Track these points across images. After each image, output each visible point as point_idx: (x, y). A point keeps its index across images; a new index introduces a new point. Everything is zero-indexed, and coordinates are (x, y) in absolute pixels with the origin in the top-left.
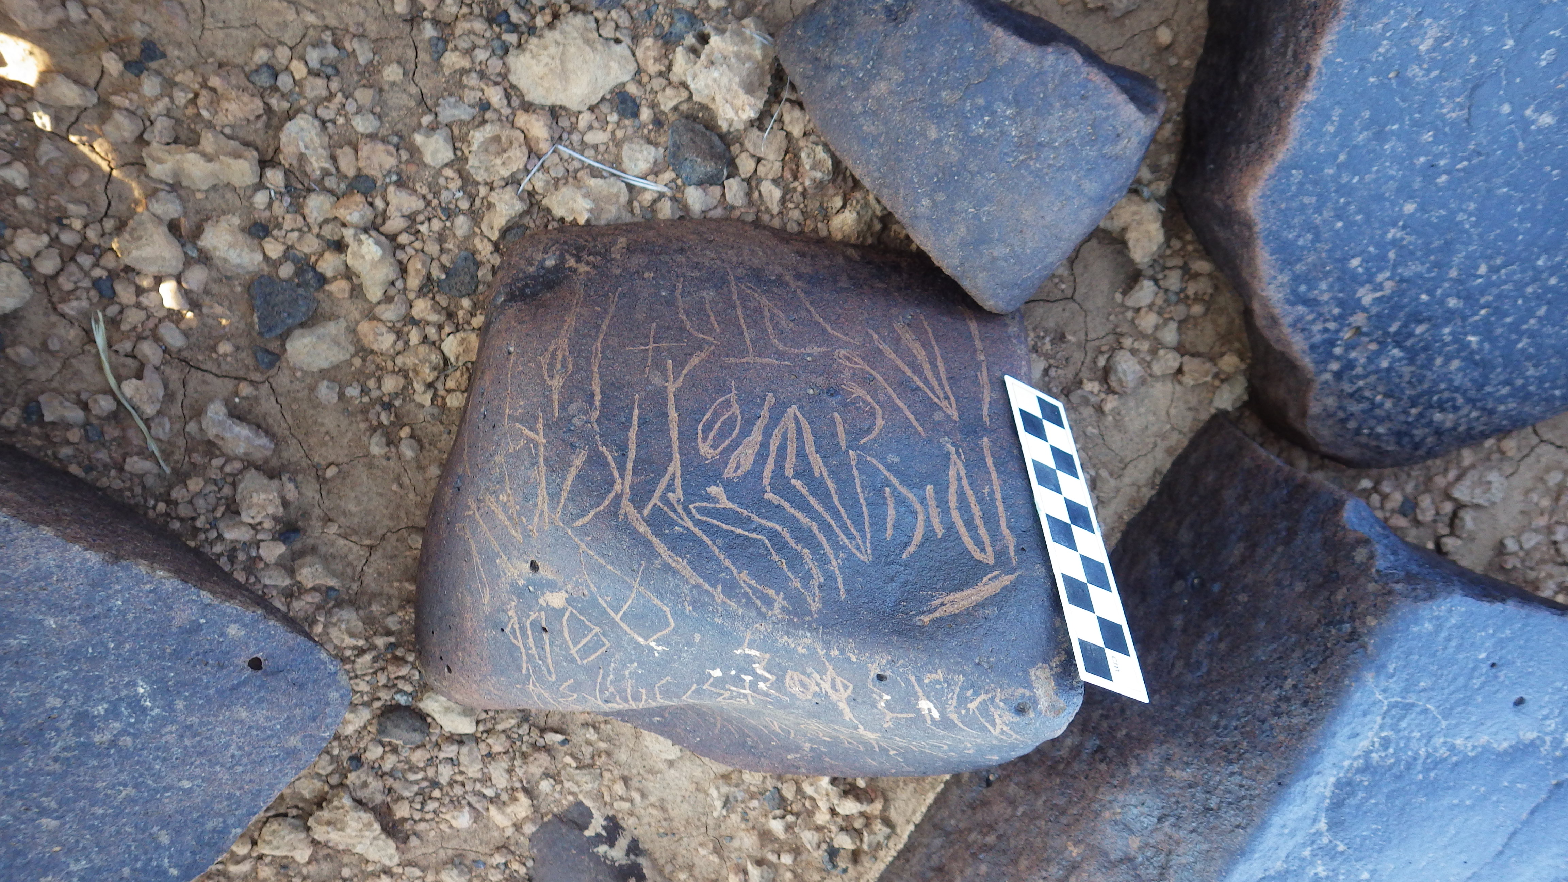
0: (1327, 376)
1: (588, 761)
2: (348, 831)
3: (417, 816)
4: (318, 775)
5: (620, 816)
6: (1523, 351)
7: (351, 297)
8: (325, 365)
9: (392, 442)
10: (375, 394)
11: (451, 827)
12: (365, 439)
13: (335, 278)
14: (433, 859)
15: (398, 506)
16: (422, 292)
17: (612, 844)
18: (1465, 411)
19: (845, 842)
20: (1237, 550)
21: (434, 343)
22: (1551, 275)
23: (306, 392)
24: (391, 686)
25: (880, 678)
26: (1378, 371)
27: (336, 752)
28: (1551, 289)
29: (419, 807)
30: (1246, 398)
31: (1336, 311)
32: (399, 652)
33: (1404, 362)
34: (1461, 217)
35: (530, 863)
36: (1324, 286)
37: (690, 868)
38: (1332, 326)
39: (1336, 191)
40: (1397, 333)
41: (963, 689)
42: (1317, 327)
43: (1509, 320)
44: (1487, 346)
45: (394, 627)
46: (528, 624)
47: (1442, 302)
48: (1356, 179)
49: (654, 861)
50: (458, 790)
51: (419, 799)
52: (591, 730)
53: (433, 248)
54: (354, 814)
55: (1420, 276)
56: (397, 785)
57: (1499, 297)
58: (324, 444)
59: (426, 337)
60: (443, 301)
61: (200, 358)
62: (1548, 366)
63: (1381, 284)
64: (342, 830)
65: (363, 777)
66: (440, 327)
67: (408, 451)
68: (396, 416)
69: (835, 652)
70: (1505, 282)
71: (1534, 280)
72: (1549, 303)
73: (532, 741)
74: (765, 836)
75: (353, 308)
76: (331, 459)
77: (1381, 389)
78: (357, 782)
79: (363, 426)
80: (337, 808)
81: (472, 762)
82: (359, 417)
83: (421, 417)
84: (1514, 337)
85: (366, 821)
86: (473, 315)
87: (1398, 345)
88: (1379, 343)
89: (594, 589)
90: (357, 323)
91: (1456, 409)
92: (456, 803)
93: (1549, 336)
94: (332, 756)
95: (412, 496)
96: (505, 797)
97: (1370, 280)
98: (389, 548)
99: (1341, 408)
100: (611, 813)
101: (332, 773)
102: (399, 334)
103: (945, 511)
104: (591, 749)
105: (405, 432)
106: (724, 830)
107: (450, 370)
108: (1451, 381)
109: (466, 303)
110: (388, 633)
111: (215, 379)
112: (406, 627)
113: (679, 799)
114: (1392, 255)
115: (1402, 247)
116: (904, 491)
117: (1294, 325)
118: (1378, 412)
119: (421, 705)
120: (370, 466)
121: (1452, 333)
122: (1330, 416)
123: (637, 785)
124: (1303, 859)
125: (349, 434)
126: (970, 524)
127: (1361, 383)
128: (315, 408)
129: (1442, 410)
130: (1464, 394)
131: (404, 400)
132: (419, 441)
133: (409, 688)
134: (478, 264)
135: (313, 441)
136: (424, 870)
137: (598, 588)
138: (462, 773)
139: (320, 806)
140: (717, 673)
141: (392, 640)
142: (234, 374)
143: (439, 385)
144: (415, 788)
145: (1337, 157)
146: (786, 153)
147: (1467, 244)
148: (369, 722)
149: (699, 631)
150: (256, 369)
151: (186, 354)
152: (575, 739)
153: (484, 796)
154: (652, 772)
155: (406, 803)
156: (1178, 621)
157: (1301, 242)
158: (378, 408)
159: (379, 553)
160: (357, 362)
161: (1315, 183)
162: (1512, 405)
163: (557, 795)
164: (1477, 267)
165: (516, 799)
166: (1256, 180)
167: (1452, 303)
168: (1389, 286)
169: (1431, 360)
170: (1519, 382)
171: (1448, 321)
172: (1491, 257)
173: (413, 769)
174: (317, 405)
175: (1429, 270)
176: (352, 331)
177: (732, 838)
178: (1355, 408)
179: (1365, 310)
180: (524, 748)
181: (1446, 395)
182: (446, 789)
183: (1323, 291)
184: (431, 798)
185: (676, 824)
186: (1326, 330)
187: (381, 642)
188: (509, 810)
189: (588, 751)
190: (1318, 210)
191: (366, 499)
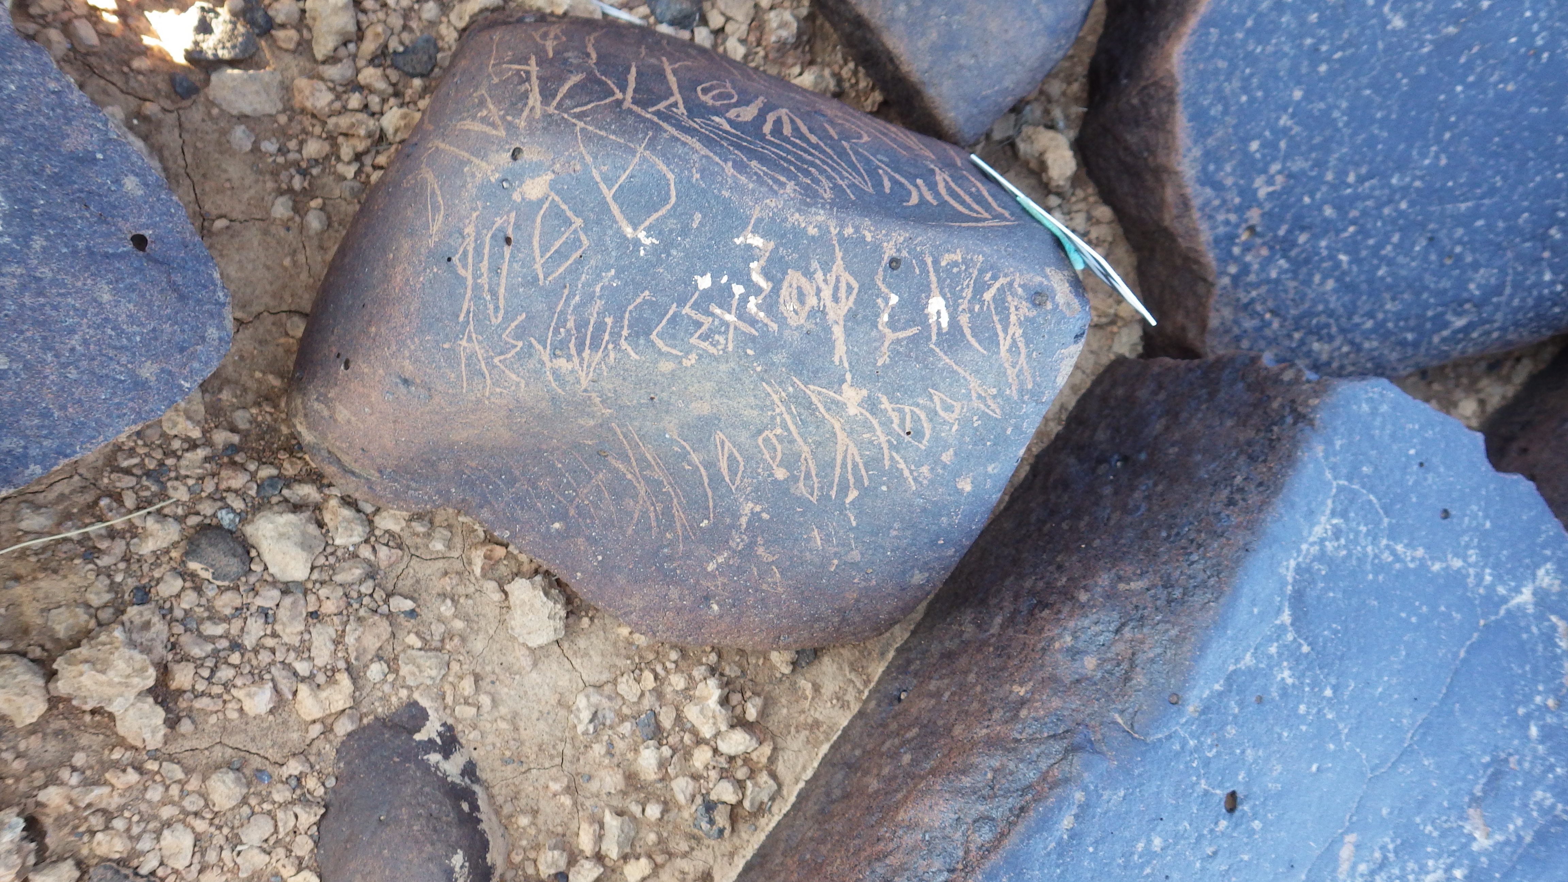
0: (1226, 281)
1: (436, 644)
2: (111, 674)
3: (201, 686)
4: (88, 606)
5: (460, 727)
6: (1382, 279)
7: (294, 52)
8: (248, 110)
9: (299, 209)
10: (292, 156)
11: (241, 710)
12: (269, 199)
13: (283, 26)
14: (202, 759)
15: (284, 287)
16: (372, 61)
17: (446, 757)
18: (1337, 342)
19: (726, 792)
20: (1159, 426)
21: (373, 114)
22: (1402, 198)
23: (216, 135)
24: (218, 497)
25: (894, 263)
26: (1268, 281)
27: (119, 578)
28: (1401, 214)
29: (206, 673)
30: (1140, 349)
31: (1237, 200)
32: (239, 458)
33: (1289, 275)
34: (1336, 114)
35: (331, 782)
36: (1228, 168)
37: (535, 813)
38: (1233, 218)
39: (1244, 58)
40: (1284, 240)
41: (982, 272)
42: (1221, 217)
43: (1371, 242)
44: (1355, 268)
45: (243, 425)
46: (488, 239)
47: (1320, 209)
48: (1259, 49)
49: (491, 797)
50: (265, 657)
51: (210, 663)
52: (449, 602)
53: (396, 21)
54: (127, 652)
55: (1303, 172)
56: (186, 640)
57: (1365, 213)
58: (220, 191)
59: (366, 106)
60: (394, 75)
61: (108, 68)
62: (1402, 300)
63: (1273, 177)
64: (103, 672)
65: (147, 616)
66: (384, 101)
67: (314, 222)
68: (310, 184)
69: (849, 231)
70: (1369, 197)
71: (1390, 201)
72: (1401, 230)
73: (373, 605)
74: (632, 779)
75: (293, 63)
76: (224, 210)
77: (1270, 304)
78: (137, 620)
79: (270, 185)
80: (104, 644)
81: (293, 618)
82: (268, 177)
83: (337, 193)
84: (1375, 262)
85: (138, 666)
86: (421, 97)
87: (1285, 256)
88: (1271, 248)
89: (589, 159)
90: (293, 79)
91: (1331, 338)
92: (258, 677)
93: (1402, 266)
94: (112, 583)
95: (304, 276)
96: (321, 678)
97: (1264, 171)
98: (261, 330)
99: (1236, 322)
100: (450, 721)
101: (105, 606)
102: (338, 97)
103: (937, 194)
104: (442, 628)
105: (315, 203)
106: (583, 767)
107: (384, 145)
108: (1327, 302)
109: (417, 82)
110: (233, 429)
111: (118, 92)
112: (255, 431)
113: (536, 715)
114: (1283, 145)
115: (1292, 138)
116: (897, 176)
117: (1202, 209)
118: (1268, 332)
119: (249, 530)
120: (266, 232)
121: (1327, 247)
122: (1227, 331)
123: (489, 688)
124: (1270, 657)
125: (252, 192)
126: (963, 203)
127: (1254, 294)
128: (221, 153)
129: (1320, 339)
130: (1337, 320)
131: (323, 171)
132: (329, 218)
133: (238, 504)
134: (439, 50)
135: (209, 186)
136: (188, 771)
137: (595, 158)
138: (274, 635)
139: (78, 645)
140: (704, 282)
141: (236, 439)
142: (141, 95)
143: (368, 160)
144: (209, 647)
145: (1245, 22)
146: (753, 20)
147: (1340, 144)
148: (175, 545)
149: (700, 209)
150: (167, 97)
151: (93, 60)
152: (426, 614)
153: (295, 674)
154: (510, 670)
155: (191, 666)
156: (1108, 490)
157: (1213, 112)
158: (293, 171)
159: (246, 333)
160: (283, 119)
161: (1228, 45)
162: (1375, 344)
163: (387, 688)
164: (1346, 174)
165: (336, 682)
166: (1179, 37)
167: (1328, 211)
168: (1279, 179)
169: (1311, 275)
170: (1380, 316)
171: (1325, 233)
172: (1357, 165)
173: (214, 617)
174: (224, 147)
175: (1312, 168)
176: (287, 88)
177: (590, 778)
178: (1249, 324)
179: (1260, 205)
180: (362, 612)
181: (1323, 319)
182: (252, 655)
183: (1228, 175)
184: (226, 663)
185: (526, 750)
186: (1227, 223)
187: (221, 437)
188: (323, 695)
189: (438, 630)
190: (1228, 79)
191: (250, 266)
